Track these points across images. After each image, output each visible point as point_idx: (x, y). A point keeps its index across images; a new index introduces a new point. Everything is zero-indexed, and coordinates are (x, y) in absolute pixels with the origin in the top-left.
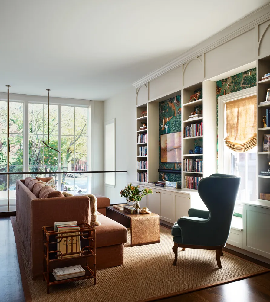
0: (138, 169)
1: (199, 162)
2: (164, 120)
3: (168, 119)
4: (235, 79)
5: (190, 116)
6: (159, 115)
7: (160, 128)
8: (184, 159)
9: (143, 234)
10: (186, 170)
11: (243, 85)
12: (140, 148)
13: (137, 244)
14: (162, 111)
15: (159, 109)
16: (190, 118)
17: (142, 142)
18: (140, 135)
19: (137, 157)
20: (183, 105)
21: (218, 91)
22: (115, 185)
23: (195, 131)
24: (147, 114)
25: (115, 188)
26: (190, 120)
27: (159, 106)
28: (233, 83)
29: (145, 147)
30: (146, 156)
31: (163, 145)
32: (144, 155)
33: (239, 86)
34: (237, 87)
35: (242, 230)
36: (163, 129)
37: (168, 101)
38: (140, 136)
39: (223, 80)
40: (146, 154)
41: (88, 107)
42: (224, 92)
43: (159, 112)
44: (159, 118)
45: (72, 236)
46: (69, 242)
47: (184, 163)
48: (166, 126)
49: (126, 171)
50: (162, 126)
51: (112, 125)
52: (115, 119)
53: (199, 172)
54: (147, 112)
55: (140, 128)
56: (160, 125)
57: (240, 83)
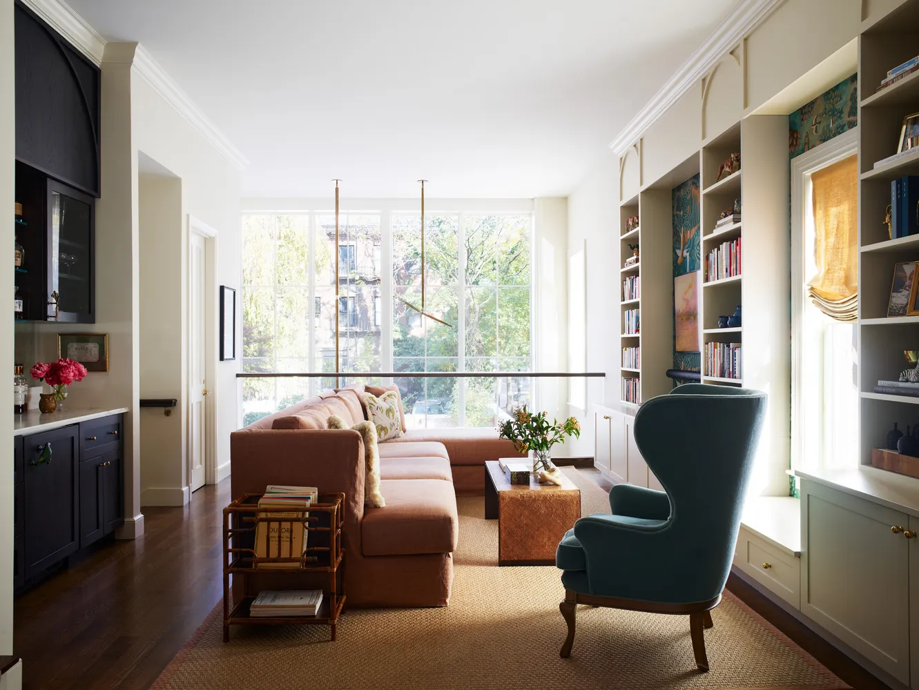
0: (624, 369)
1: (736, 351)
2: (682, 236)
3: (690, 233)
4: (832, 101)
5: (719, 222)
6: (673, 224)
7: (676, 257)
8: (707, 343)
9: (533, 537)
10: (710, 373)
11: (849, 117)
12: (626, 312)
13: (514, 561)
14: (678, 213)
15: (673, 207)
16: (719, 226)
17: (631, 297)
18: (627, 279)
19: (622, 338)
20: (702, 192)
21: (792, 142)
22: (586, 408)
23: (724, 264)
24: (638, 223)
25: (586, 416)
26: (717, 232)
27: (673, 199)
28: (825, 113)
29: (634, 311)
30: (637, 335)
31: (680, 306)
32: (634, 332)
33: (840, 120)
34: (837, 123)
35: (798, 555)
36: (680, 260)
37: (690, 182)
38: (628, 281)
39: (804, 107)
40: (637, 331)
41: (530, 215)
42: (805, 144)
43: (673, 216)
44: (674, 232)
45: (280, 521)
46: (274, 535)
47: (706, 354)
48: (687, 252)
49: (603, 375)
50: (679, 252)
51: (581, 254)
52: (585, 241)
53: (735, 378)
54: (638, 218)
55: (628, 260)
56: (674, 252)
57: (841, 112)
